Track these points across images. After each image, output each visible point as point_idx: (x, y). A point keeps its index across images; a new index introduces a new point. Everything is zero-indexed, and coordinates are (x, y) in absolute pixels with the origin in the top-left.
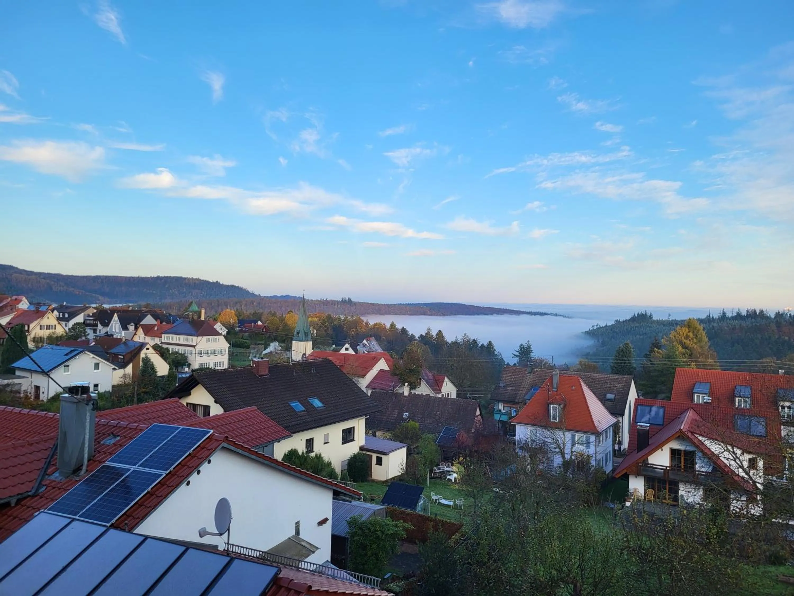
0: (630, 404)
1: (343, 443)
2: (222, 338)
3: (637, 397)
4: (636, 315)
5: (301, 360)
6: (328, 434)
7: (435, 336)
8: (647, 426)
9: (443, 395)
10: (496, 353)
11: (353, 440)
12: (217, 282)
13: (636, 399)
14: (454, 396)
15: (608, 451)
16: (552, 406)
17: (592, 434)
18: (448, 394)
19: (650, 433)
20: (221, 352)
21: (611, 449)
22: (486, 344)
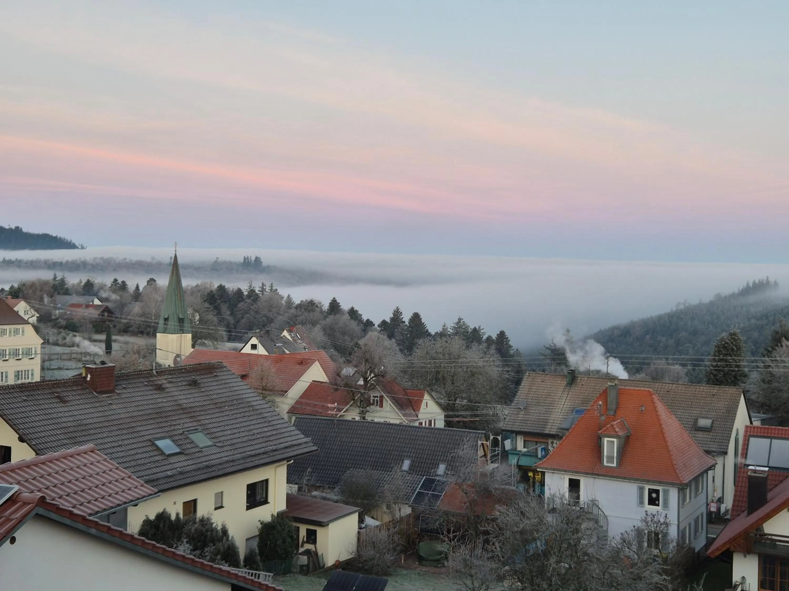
0: (737, 434)
1: (248, 508)
2: (29, 330)
3: (748, 423)
4: (751, 284)
5: (172, 365)
6: (222, 492)
7: (407, 323)
8: (765, 471)
9: (421, 424)
10: (512, 352)
11: (266, 502)
12: (17, 228)
13: (747, 427)
14: (440, 424)
15: (698, 513)
16: (606, 439)
17: (672, 484)
18: (430, 422)
19: (769, 482)
20: (28, 353)
21: (704, 510)
22: (494, 336)
